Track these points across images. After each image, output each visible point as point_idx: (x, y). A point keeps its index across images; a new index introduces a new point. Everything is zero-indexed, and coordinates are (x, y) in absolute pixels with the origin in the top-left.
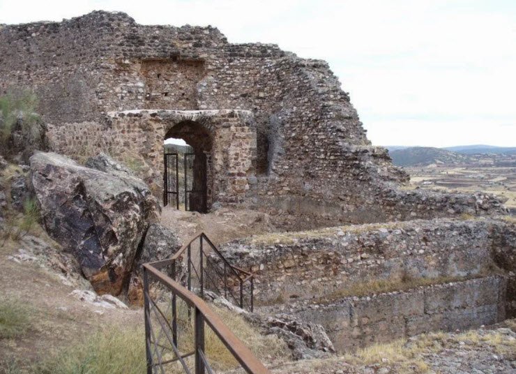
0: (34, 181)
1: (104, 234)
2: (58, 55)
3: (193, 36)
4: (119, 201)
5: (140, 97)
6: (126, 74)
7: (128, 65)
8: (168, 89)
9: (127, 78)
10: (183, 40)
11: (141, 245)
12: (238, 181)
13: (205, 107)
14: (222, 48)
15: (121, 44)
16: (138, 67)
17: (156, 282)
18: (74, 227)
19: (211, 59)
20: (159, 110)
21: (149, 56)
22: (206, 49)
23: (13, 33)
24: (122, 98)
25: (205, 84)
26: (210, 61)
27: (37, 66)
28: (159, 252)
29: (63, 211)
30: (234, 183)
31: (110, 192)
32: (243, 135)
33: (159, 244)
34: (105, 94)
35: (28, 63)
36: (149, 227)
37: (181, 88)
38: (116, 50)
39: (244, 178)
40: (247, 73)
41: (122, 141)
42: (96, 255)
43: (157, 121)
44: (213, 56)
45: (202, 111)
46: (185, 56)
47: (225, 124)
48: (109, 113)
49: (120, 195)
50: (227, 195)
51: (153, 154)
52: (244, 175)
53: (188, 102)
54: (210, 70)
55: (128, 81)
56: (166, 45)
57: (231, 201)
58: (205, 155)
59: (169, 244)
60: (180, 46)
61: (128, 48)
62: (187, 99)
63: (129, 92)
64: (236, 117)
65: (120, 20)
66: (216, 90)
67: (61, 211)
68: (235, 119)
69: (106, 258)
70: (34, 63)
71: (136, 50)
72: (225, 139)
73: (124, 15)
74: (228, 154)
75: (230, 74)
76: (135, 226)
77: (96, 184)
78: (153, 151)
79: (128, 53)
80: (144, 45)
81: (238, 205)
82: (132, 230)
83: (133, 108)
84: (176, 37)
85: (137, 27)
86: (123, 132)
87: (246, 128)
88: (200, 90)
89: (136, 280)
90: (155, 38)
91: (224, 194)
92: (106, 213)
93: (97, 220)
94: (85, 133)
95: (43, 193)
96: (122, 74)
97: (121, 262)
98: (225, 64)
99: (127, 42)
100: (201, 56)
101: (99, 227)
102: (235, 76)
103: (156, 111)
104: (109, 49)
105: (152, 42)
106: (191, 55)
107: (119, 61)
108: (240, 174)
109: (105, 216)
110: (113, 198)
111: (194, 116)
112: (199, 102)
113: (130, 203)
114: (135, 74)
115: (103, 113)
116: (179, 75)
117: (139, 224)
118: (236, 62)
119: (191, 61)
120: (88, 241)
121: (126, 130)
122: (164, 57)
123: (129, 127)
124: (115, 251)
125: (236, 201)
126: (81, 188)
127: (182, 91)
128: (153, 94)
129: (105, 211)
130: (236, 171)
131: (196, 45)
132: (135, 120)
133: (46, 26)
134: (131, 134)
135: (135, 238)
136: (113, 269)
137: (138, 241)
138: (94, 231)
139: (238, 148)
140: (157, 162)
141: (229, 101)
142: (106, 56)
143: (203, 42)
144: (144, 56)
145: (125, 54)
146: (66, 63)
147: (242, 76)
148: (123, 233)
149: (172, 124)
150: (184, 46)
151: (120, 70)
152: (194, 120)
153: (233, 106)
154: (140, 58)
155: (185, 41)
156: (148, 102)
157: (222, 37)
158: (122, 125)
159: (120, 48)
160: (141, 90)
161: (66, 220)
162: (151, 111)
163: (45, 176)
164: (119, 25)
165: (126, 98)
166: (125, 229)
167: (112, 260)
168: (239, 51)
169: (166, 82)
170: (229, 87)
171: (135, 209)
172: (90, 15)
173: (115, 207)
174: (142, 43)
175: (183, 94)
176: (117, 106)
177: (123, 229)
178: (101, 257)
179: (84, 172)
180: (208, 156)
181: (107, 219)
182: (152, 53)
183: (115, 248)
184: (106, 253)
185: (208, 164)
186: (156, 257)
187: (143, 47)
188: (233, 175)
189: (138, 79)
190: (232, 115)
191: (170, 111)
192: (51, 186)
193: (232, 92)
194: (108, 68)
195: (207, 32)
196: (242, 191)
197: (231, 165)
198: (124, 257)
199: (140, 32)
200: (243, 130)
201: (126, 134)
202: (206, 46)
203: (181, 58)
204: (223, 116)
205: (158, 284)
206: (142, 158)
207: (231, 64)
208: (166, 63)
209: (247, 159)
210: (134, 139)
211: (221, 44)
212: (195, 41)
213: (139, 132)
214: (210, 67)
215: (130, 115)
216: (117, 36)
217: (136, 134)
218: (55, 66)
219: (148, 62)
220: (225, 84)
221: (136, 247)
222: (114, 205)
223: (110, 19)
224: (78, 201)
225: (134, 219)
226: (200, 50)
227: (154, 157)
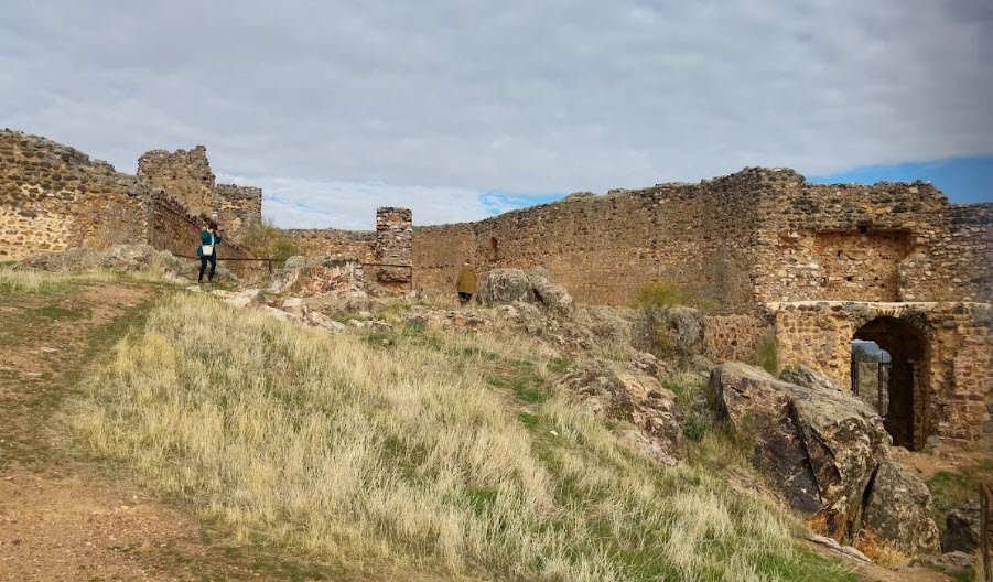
0: (725, 397)
1: (822, 470)
2: (695, 227)
3: (893, 197)
4: (843, 430)
5: (813, 283)
6: (793, 251)
7: (795, 240)
8: (853, 271)
9: (795, 257)
10: (876, 203)
11: (869, 489)
12: (971, 407)
13: (911, 297)
14: (939, 212)
15: (786, 212)
16: (809, 242)
17: (890, 540)
18: (781, 457)
19: (921, 228)
20: (845, 302)
21: (826, 227)
22: (913, 215)
23: (635, 201)
24: (788, 284)
25: (912, 264)
26: (919, 231)
27: (665, 241)
28: (897, 500)
29: (763, 436)
30: (964, 409)
31: (831, 417)
32: (980, 339)
33: (897, 489)
34: (763, 279)
35: (654, 237)
36: (878, 465)
37: (872, 270)
38: (780, 219)
39: (981, 403)
40: (982, 247)
41: (790, 343)
42: (810, 495)
43: (842, 317)
44: (924, 225)
45: (910, 304)
46: (879, 226)
47: (948, 323)
48: (768, 304)
49: (845, 422)
50: (951, 427)
51: (835, 362)
52: (980, 399)
53: (883, 290)
54: (920, 245)
55: (795, 261)
56: (852, 211)
57: (959, 436)
58: (911, 365)
59: (910, 491)
60: (871, 212)
61: (796, 216)
62: (882, 286)
63: (798, 276)
64: (967, 313)
65: (784, 179)
66: (929, 273)
67: (762, 436)
68: (966, 316)
69: (824, 500)
70: (662, 237)
71: (808, 220)
72: (948, 344)
73: (791, 173)
74: (953, 367)
75: (952, 249)
76: (864, 462)
77: (811, 406)
78: (834, 358)
79: (796, 223)
80: (818, 211)
81: (971, 443)
82: (860, 467)
83: (803, 298)
84: (865, 199)
85: (809, 187)
86: (792, 330)
87: (985, 329)
88: (904, 273)
89: (862, 534)
90: (835, 201)
91: (946, 425)
92: (827, 444)
93: (813, 450)
94: (733, 329)
95: (738, 413)
96: (787, 252)
97: (844, 508)
98: (944, 235)
99: (795, 208)
100: (905, 225)
101: (815, 460)
102: (962, 252)
103: (839, 303)
104: (769, 219)
105: (830, 207)
106: (890, 223)
107: (783, 235)
108: (973, 397)
109: (824, 446)
110: (835, 425)
111: (897, 310)
112: (902, 290)
113: (858, 432)
114: (805, 251)
115: (760, 303)
116: (870, 252)
117: (868, 460)
118: (964, 232)
119: (889, 233)
120: (799, 477)
121: (797, 328)
122: (849, 227)
123: (800, 324)
124: (836, 493)
125: (968, 437)
126: (791, 410)
127: (875, 275)
128: (830, 278)
129: (824, 440)
130: (967, 393)
131: (897, 210)
132: (809, 315)
133: (678, 190)
134: (804, 334)
135: (864, 478)
136: (832, 516)
137: (866, 483)
138: (808, 465)
139: (970, 359)
140: (841, 374)
141: (951, 289)
142: (766, 228)
143: (909, 204)
144: (818, 227)
145: (791, 225)
146: (706, 238)
147: (974, 251)
148: (848, 471)
149: (863, 322)
150: (879, 211)
151: (785, 247)
152: (897, 316)
153: (959, 296)
154: (813, 230)
155: (879, 205)
156: (823, 289)
157: (940, 196)
158: (790, 321)
159: (785, 217)
160: (814, 273)
161: (768, 448)
162: (833, 303)
163: (740, 392)
164: (783, 186)
165: (793, 285)
166: (850, 466)
167: (833, 504)
168: (969, 216)
169: (850, 262)
170: (951, 268)
171: (863, 441)
172: (741, 174)
173: (838, 436)
174: (815, 210)
175: (876, 279)
176: (781, 296)
177: (847, 465)
178: (818, 499)
179: (792, 390)
180: (916, 368)
181: (827, 450)
182: (832, 223)
183: (836, 489)
184: (823, 494)
185: (915, 379)
186: (892, 506)
187: (818, 215)
188: (961, 397)
189: (810, 258)
190: (959, 310)
191: (860, 303)
192: (749, 404)
193: (958, 275)
194: (768, 244)
195: (915, 190)
196: (978, 422)
197: (958, 383)
198: (847, 501)
199: (813, 194)
200: (979, 333)
201: (796, 334)
202: (912, 210)
203: (874, 228)
204: (944, 312)
205: (893, 542)
206: (819, 367)
207: (955, 234)
208: (850, 235)
209: (986, 375)
210: (807, 341)
211: (939, 206)
212: (895, 204)
213: (816, 331)
214: (919, 240)
215: (802, 308)
216: (782, 201)
217: (811, 334)
218: (689, 241)
219: (824, 235)
220: (943, 265)
221: (862, 490)
222: (837, 434)
223: (770, 179)
224: (784, 425)
225: (863, 453)
226: (903, 215)
227: (835, 366)
